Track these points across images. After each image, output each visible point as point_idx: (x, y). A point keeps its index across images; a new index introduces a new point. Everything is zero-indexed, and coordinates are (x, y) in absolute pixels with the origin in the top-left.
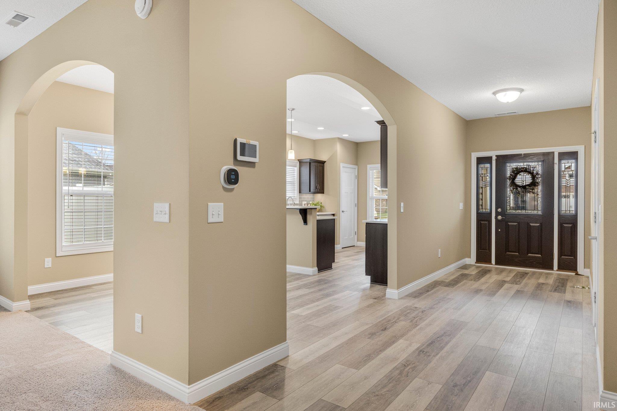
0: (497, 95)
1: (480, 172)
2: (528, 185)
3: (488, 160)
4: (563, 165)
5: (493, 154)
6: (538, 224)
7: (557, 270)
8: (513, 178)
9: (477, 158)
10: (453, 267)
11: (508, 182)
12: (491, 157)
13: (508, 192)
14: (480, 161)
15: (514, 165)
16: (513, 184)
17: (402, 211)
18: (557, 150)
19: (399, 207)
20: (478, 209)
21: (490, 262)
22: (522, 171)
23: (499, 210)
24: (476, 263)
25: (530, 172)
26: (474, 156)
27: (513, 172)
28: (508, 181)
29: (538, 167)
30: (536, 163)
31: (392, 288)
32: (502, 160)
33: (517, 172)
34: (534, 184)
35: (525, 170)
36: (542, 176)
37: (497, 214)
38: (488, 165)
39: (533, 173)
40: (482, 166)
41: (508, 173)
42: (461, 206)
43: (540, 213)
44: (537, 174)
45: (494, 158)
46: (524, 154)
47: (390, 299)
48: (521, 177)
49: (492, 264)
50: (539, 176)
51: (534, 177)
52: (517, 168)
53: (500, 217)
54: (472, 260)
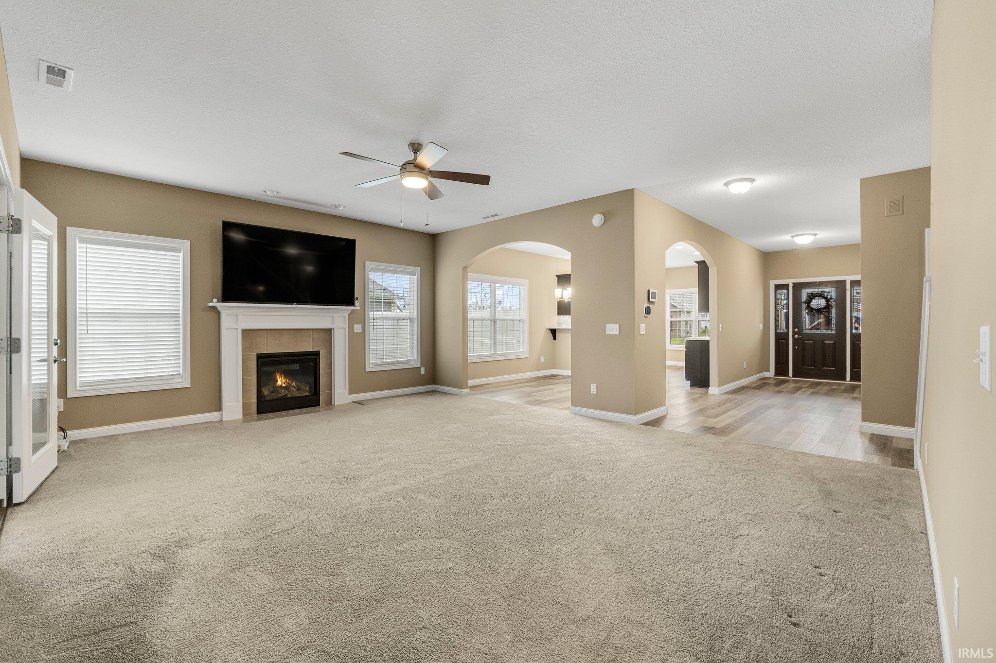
0: (794, 238)
1: (778, 297)
2: (823, 308)
3: (786, 287)
4: (855, 291)
5: (790, 282)
6: (832, 342)
7: (850, 381)
8: (809, 301)
9: (775, 285)
10: (755, 377)
11: (804, 306)
12: (788, 284)
13: (804, 315)
14: (778, 287)
15: (810, 290)
16: (809, 307)
17: (721, 330)
18: (849, 279)
19: (718, 327)
20: (776, 328)
21: (787, 375)
22: (817, 296)
23: (796, 330)
24: (774, 376)
25: (824, 297)
26: (772, 283)
27: (809, 296)
28: (804, 304)
29: (832, 292)
30: (830, 289)
31: (714, 387)
32: (798, 287)
33: (812, 297)
34: (828, 307)
35: (821, 295)
36: (836, 301)
37: (794, 333)
38: (785, 291)
39: (827, 297)
40: (780, 291)
41: (804, 298)
42: (761, 327)
43: (834, 332)
44: (831, 299)
45: (791, 286)
46: (819, 282)
47: (711, 394)
48: (816, 301)
49: (789, 377)
50: (833, 300)
51: (827, 300)
52: (812, 294)
53: (796, 336)
54: (771, 373)
